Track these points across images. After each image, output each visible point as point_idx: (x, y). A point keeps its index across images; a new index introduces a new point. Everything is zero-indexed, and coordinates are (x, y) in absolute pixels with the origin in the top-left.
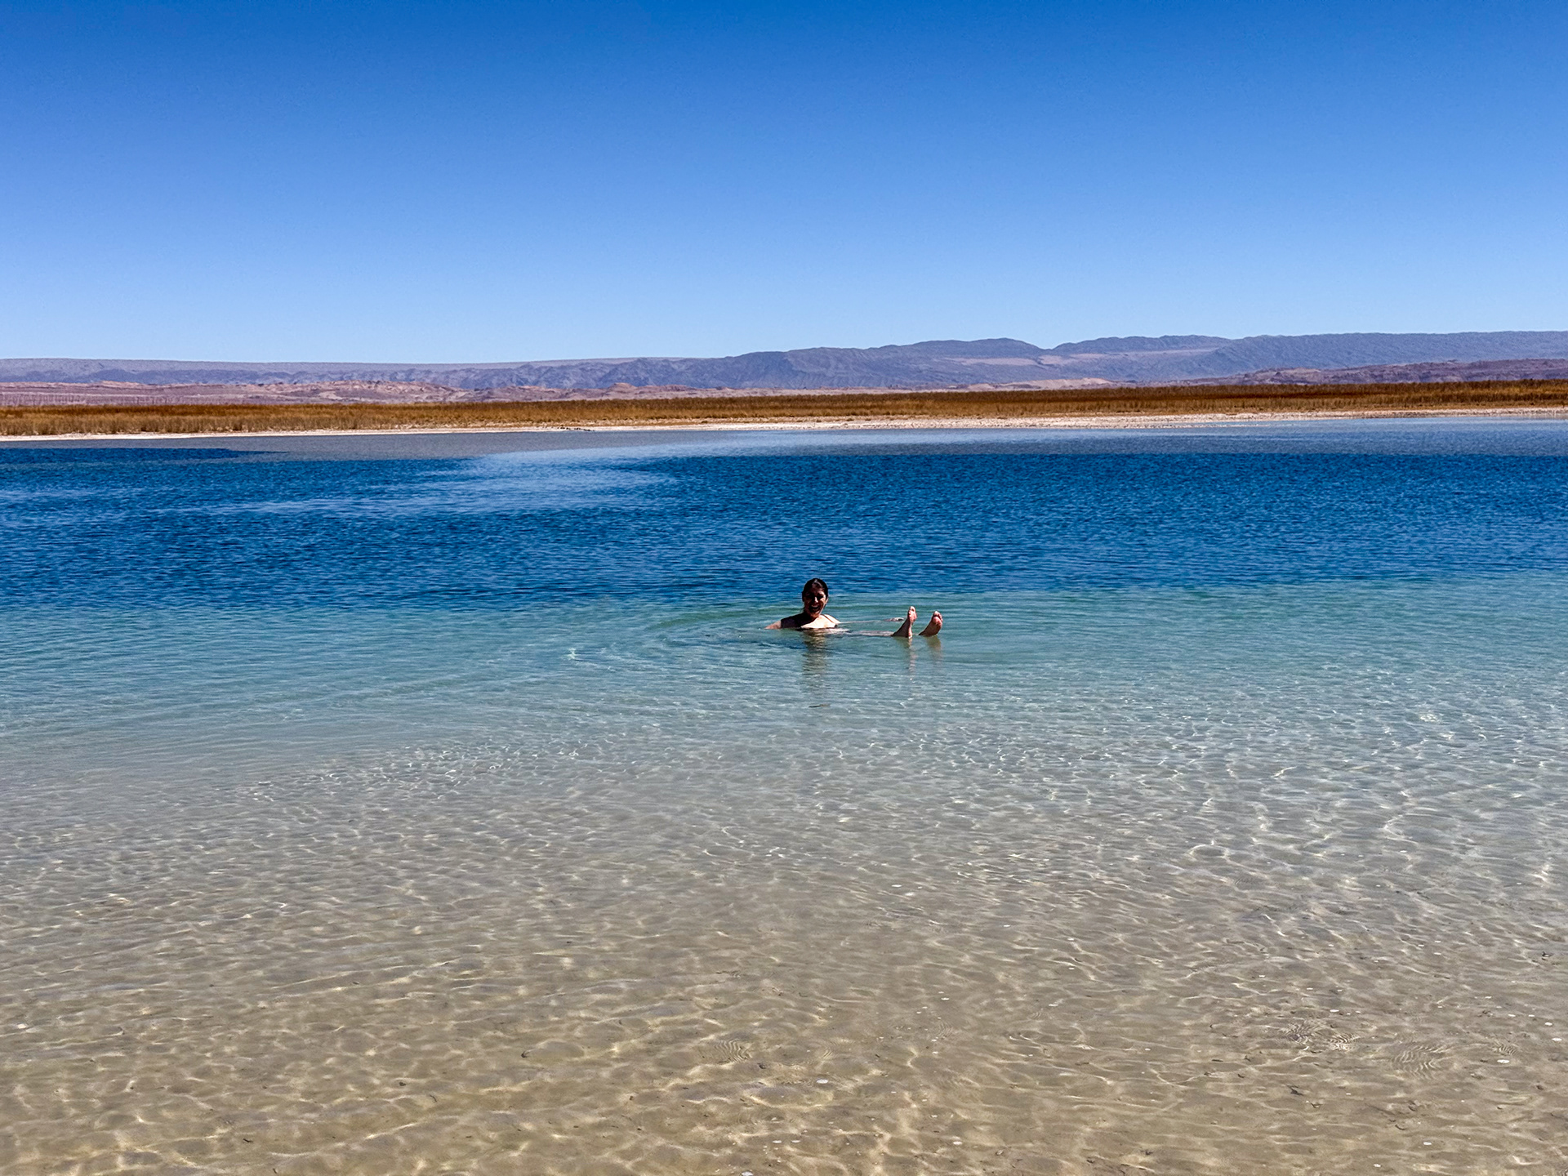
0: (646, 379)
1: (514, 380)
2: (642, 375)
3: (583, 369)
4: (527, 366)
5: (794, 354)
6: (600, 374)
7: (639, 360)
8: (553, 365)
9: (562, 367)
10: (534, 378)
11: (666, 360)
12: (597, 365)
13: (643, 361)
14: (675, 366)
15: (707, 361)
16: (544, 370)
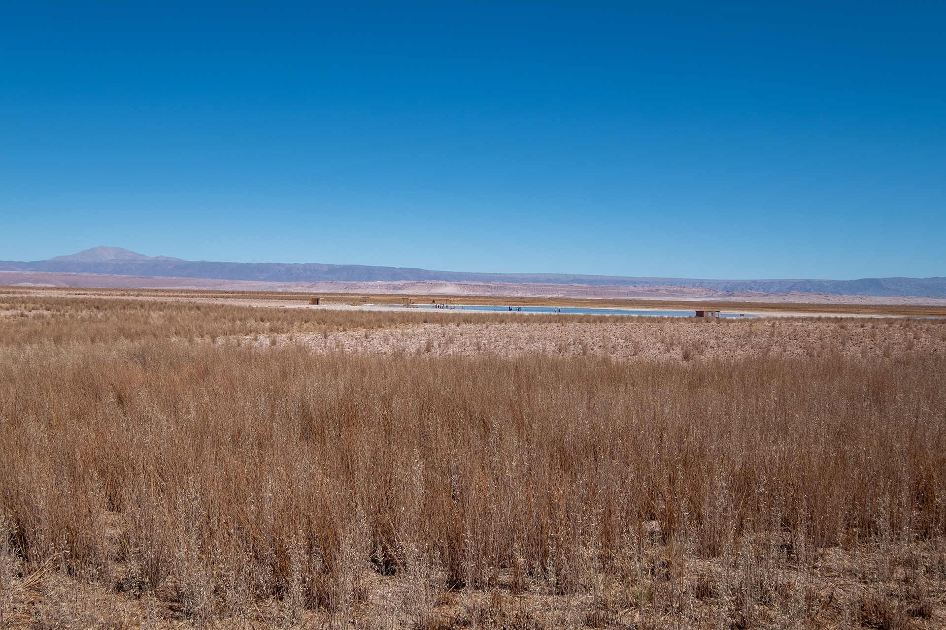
0: (810, 289)
1: (748, 287)
2: (808, 287)
3: (780, 284)
4: (755, 282)
5: (884, 279)
6: (788, 286)
7: (807, 280)
8: (766, 281)
9: (771, 283)
10: (757, 287)
11: (820, 281)
12: (788, 281)
13: (809, 281)
14: (825, 284)
15: (840, 281)
16: (762, 284)
